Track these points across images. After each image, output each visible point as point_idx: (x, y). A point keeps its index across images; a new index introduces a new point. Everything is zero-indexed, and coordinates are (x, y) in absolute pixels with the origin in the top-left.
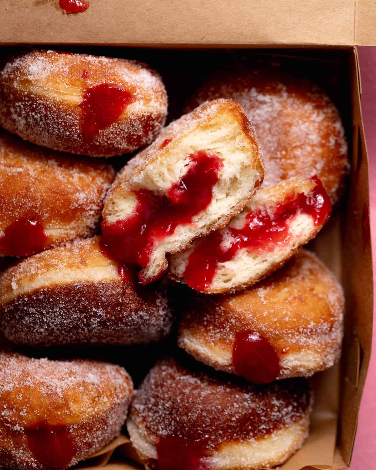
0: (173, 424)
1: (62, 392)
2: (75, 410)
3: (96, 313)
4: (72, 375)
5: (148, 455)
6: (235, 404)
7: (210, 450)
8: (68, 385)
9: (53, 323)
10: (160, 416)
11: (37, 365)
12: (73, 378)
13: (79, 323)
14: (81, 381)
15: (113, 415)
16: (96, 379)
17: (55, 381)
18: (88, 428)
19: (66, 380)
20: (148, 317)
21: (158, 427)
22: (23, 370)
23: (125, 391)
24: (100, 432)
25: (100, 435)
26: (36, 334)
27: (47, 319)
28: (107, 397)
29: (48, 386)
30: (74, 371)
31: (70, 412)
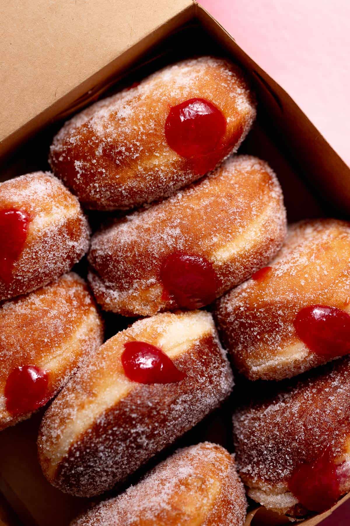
0: (288, 458)
1: (168, 503)
2: (192, 512)
3: (137, 433)
4: (165, 482)
5: (287, 505)
6: (330, 398)
7: (339, 456)
8: (168, 494)
9: (107, 467)
10: (271, 462)
11: (127, 499)
12: (168, 485)
13: (130, 451)
14: (177, 481)
15: (230, 490)
16: (189, 469)
17: (154, 499)
18: (216, 519)
19: (163, 491)
20: (191, 396)
21: (277, 472)
22: (118, 512)
23: (223, 460)
24: (230, 514)
25: (232, 517)
26: (103, 484)
27: (100, 468)
28: (211, 477)
29: (151, 509)
30: (164, 478)
31: (189, 516)
